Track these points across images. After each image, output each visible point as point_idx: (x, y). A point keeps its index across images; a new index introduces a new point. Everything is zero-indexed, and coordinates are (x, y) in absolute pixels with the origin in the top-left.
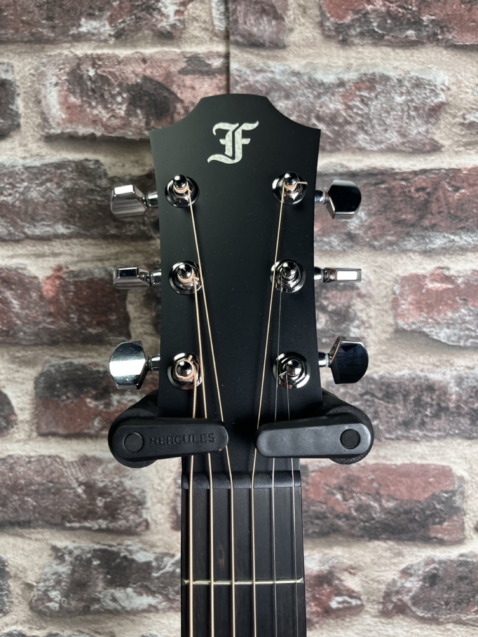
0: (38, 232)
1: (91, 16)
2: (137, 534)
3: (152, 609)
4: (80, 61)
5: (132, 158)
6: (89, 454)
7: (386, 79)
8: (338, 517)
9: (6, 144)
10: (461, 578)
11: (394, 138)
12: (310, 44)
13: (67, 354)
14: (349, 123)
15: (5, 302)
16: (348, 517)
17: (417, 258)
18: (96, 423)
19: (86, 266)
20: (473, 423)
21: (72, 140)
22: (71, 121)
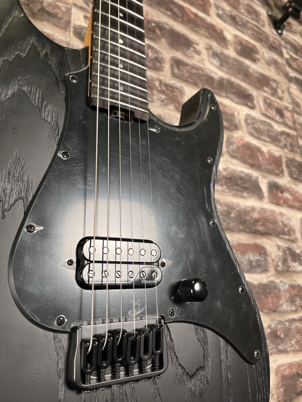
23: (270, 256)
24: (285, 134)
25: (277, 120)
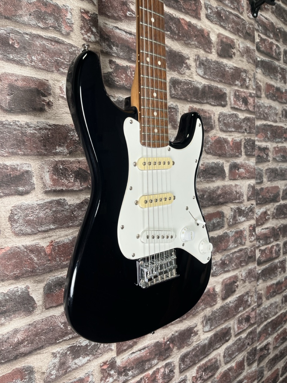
23: (226, 217)
24: (247, 119)
25: (242, 109)
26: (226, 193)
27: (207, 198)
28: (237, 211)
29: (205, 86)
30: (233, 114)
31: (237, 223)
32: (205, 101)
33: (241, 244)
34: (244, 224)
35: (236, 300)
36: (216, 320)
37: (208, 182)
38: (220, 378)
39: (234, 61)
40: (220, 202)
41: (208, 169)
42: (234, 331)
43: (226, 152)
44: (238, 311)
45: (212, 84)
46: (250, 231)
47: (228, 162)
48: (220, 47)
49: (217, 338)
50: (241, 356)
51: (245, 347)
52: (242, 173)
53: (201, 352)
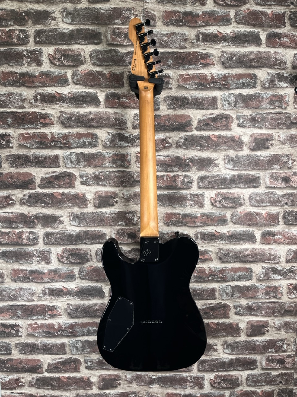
0: (106, 64)
1: (117, 19)
2: (125, 130)
3: (128, 146)
4: (115, 29)
5: (125, 49)
6: (116, 112)
7: (176, 33)
8: (167, 126)
9: (99, 46)
10: (192, 139)
11: (178, 45)
12: (161, 26)
13: (112, 90)
14: (168, 42)
15: (99, 78)
16: (169, 126)
17: (182, 71)
18: (117, 105)
19: (116, 71)
20: (194, 106)
21: (113, 45)
22: (112, 41)
23: (254, 272)
24: (288, 195)
25: (282, 186)
26: (256, 254)
27: (232, 256)
28: (270, 269)
29: (234, 176)
30: (268, 192)
31: (270, 280)
32: (234, 186)
33: (275, 297)
34: (280, 282)
35: (265, 342)
36: (239, 349)
37: (234, 244)
38: (241, 394)
39: (271, 150)
40: (248, 261)
41: (235, 235)
42: (262, 366)
43: (257, 222)
44: (268, 351)
45: (243, 173)
46: (289, 289)
47: (260, 230)
48: (254, 144)
49: (240, 362)
50: (270, 388)
51: (276, 383)
52: (278, 239)
53: (220, 365)
